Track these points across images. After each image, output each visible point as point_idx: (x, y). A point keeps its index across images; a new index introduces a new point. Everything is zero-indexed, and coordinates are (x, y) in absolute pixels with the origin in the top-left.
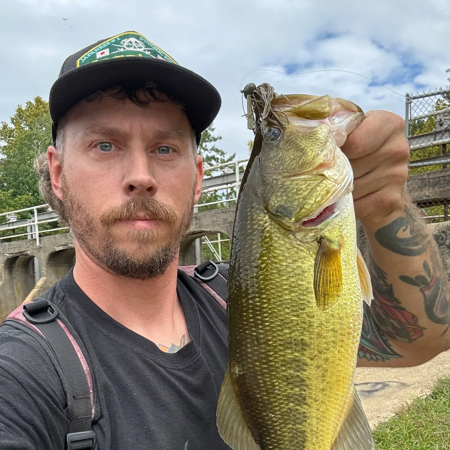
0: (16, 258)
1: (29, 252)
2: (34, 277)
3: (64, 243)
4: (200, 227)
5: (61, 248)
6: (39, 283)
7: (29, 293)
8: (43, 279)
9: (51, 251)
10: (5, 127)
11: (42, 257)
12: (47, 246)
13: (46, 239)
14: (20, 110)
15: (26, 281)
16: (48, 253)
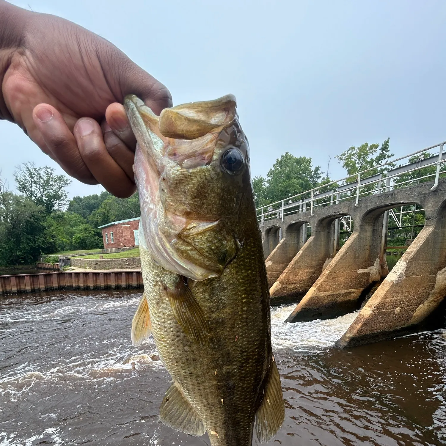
0: (271, 228)
1: (277, 225)
2: (279, 239)
3: (296, 219)
4: (395, 200)
5: (295, 222)
6: (282, 241)
7: (276, 246)
8: (284, 239)
9: (289, 223)
10: (271, 170)
11: (284, 227)
12: (287, 221)
13: (287, 217)
14: (278, 160)
15: (275, 241)
16: (287, 226)
